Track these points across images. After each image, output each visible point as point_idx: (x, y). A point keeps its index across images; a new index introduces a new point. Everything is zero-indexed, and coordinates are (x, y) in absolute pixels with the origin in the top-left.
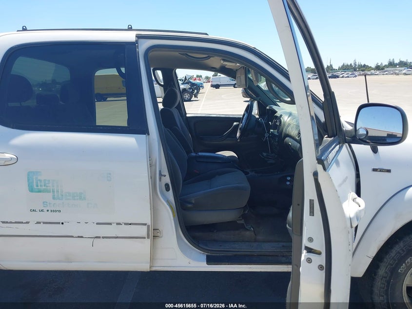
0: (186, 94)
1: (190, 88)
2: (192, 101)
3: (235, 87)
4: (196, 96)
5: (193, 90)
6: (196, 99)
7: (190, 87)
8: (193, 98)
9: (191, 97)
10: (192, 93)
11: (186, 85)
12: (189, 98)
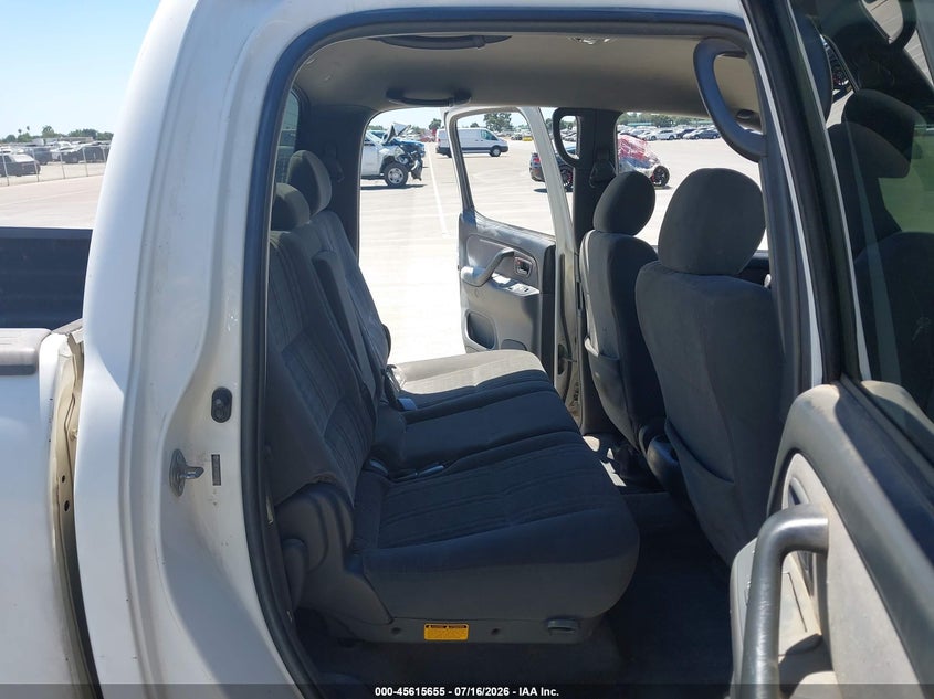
0: (393, 170)
1: (403, 156)
2: (409, 186)
3: (492, 155)
4: (416, 175)
5: (411, 161)
6: (417, 182)
7: (402, 152)
8: (410, 180)
9: (406, 178)
10: (408, 167)
11: (394, 148)
12: (401, 180)
